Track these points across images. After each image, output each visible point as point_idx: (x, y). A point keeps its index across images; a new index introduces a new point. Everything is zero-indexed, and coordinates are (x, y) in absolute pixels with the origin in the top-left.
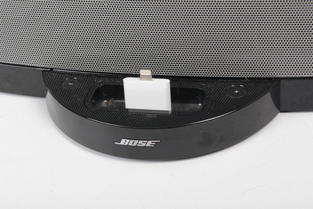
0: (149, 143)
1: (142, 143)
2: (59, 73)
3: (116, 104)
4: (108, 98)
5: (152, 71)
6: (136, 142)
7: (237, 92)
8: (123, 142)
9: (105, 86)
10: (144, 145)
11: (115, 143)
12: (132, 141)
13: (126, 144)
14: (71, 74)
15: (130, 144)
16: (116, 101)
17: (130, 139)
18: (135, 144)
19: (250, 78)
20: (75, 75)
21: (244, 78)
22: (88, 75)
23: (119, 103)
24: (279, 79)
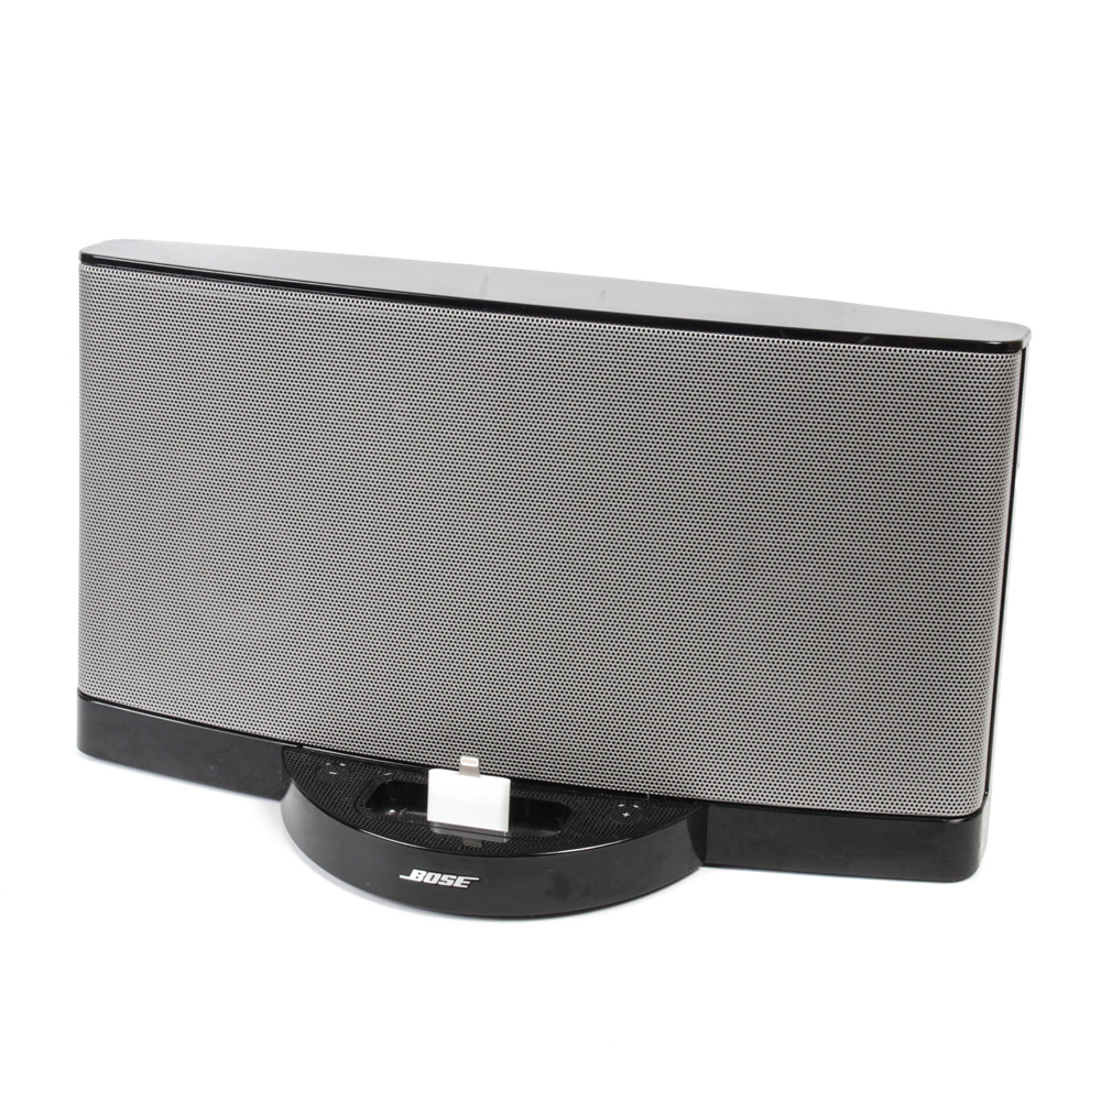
0: (460, 882)
1: (447, 880)
2: (315, 753)
3: (410, 817)
4: (397, 808)
5: (480, 761)
6: (438, 876)
7: (626, 815)
8: (417, 875)
9: (395, 783)
10: (450, 883)
11: (401, 876)
12: (431, 874)
13: (420, 880)
14: (336, 757)
15: (427, 880)
16: (412, 813)
17: (428, 871)
18: (434, 881)
19: (654, 795)
20: (343, 759)
21: (645, 794)
22: (365, 763)
23: (416, 817)
24: (705, 804)
